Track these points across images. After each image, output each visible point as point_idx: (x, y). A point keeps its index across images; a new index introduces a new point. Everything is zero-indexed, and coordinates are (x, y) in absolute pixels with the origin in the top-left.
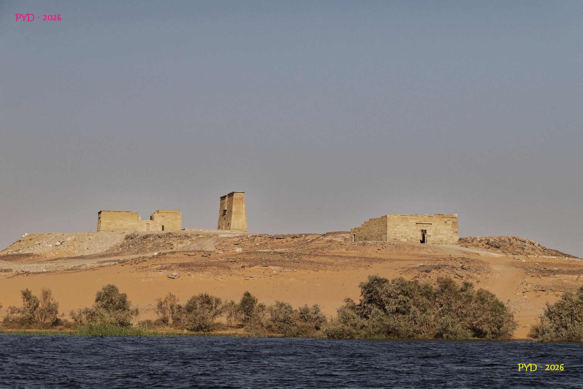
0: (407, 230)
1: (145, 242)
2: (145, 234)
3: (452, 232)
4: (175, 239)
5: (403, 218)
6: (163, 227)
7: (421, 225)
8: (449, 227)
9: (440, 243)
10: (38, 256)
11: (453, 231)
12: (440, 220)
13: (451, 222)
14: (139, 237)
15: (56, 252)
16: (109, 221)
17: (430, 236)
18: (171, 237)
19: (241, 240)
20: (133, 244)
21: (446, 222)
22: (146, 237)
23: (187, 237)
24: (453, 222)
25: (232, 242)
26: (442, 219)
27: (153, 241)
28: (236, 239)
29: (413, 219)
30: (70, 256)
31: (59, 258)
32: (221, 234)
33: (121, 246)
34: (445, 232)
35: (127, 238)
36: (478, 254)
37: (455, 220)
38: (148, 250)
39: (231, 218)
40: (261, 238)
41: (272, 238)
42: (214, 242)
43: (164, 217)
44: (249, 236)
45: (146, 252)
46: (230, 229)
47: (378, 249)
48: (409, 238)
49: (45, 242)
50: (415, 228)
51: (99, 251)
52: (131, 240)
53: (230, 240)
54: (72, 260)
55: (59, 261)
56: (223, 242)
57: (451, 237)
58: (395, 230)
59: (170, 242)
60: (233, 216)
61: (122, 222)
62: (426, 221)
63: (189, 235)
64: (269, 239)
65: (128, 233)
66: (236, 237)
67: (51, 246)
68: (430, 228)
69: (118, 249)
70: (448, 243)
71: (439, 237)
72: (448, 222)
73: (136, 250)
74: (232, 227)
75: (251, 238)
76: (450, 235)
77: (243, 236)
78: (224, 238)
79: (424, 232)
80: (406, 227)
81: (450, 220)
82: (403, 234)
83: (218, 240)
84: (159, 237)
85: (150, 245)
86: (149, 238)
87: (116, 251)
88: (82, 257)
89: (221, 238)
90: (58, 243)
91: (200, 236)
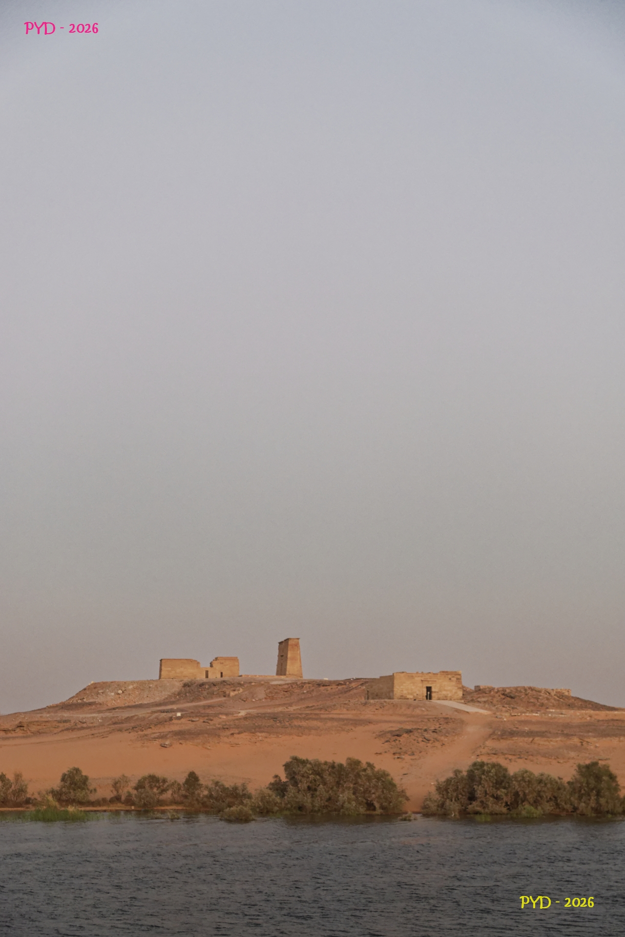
0: (413, 687)
1: (200, 690)
2: (201, 682)
3: (456, 688)
4: (228, 687)
5: (409, 676)
6: (222, 673)
7: (426, 682)
8: (454, 683)
9: (445, 698)
10: (100, 704)
11: (457, 686)
12: (445, 677)
13: (454, 679)
14: (195, 685)
15: (117, 700)
16: (170, 669)
17: (435, 692)
18: (225, 685)
19: (291, 688)
20: (189, 692)
21: (450, 679)
22: (202, 684)
23: (240, 685)
24: (457, 679)
25: (282, 688)
26: (447, 676)
27: (208, 689)
28: (286, 687)
29: (419, 676)
30: (130, 704)
31: (117, 708)
32: (273, 680)
33: (179, 694)
34: (449, 688)
35: (185, 685)
36: (468, 712)
37: (459, 677)
38: (202, 698)
39: (287, 663)
40: (310, 685)
41: (319, 685)
42: (265, 689)
43: (223, 663)
44: (299, 683)
45: (200, 700)
46: (285, 675)
47: (377, 709)
48: (415, 695)
49: (107, 690)
50: (420, 685)
51: (157, 699)
52: (188, 688)
53: (281, 687)
54: (129, 709)
55: (117, 710)
56: (274, 689)
57: (456, 693)
58: (402, 687)
59: (224, 689)
60: (289, 662)
61: (182, 669)
62: (430, 679)
63: (242, 683)
64: (317, 686)
65: (186, 680)
66: (286, 684)
67: (113, 694)
68: (434, 685)
69: (175, 697)
70: (452, 699)
71: (444, 693)
72: (452, 679)
73: (191, 698)
74: (287, 673)
75: (300, 685)
76: (454, 691)
77: (293, 683)
78: (275, 685)
79: (429, 689)
80: (412, 684)
81: (453, 677)
82: (410, 691)
83: (269, 688)
84: (214, 685)
85: (205, 693)
86: (204, 686)
87: (173, 699)
88: (141, 706)
89: (272, 685)
90: (120, 692)
91: (253, 684)
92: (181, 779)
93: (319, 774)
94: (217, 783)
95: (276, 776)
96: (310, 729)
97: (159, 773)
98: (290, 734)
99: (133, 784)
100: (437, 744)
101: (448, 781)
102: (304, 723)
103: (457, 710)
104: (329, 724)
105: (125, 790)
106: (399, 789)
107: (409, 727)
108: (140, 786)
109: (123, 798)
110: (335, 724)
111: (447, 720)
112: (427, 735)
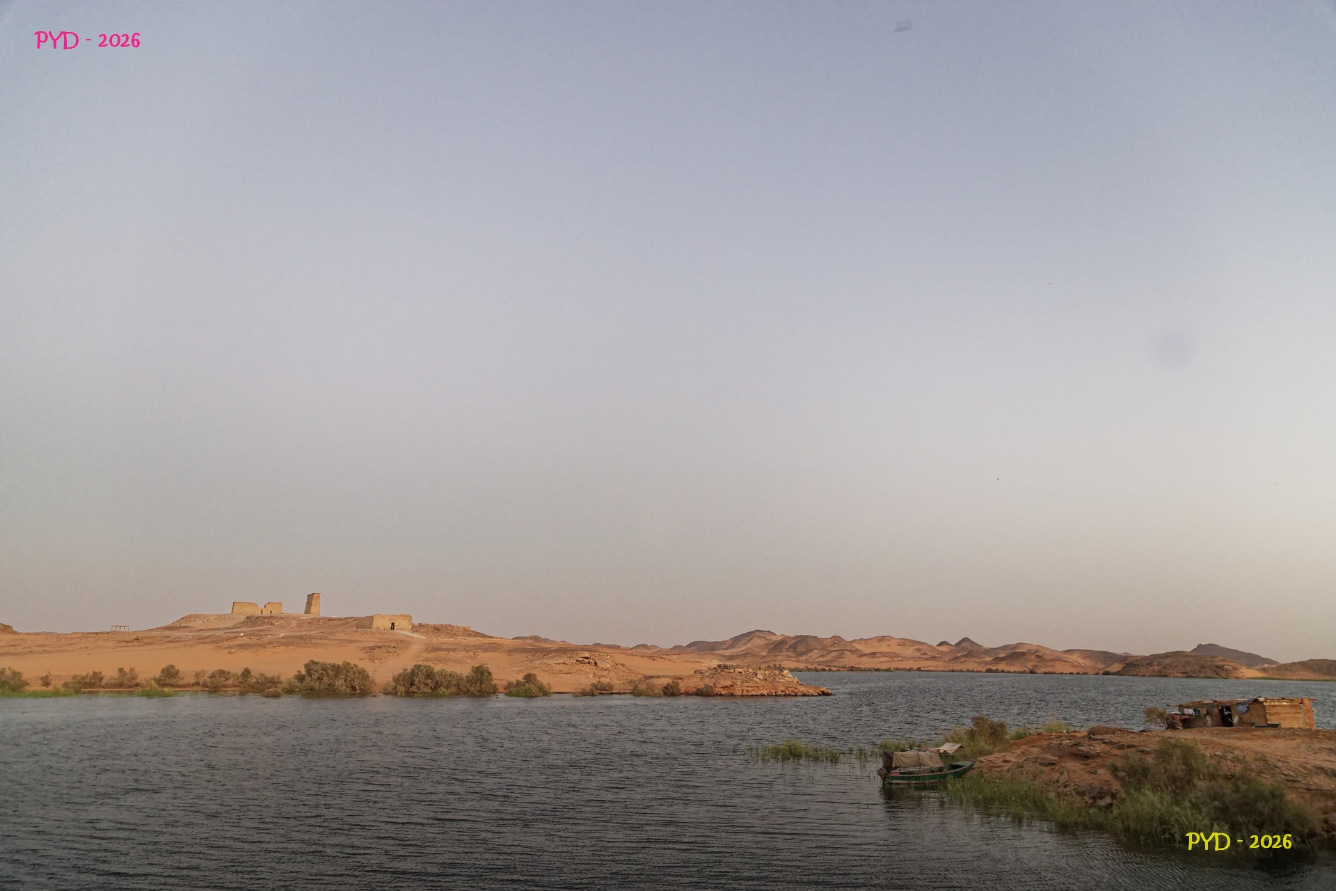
0: (384, 623)
1: (257, 621)
2: (258, 616)
4: (274, 619)
5: (382, 617)
6: (271, 612)
7: (392, 620)
8: (407, 622)
9: (401, 630)
10: (192, 627)
11: (409, 623)
12: (403, 618)
14: (254, 618)
15: (203, 625)
16: (239, 608)
17: (396, 626)
18: (272, 619)
19: (312, 621)
20: (250, 622)
21: (405, 619)
22: (258, 618)
23: (281, 618)
24: (409, 619)
27: (262, 620)
28: (310, 621)
29: (388, 617)
30: (211, 628)
31: (203, 630)
32: (302, 617)
33: (243, 623)
34: (404, 624)
35: (248, 618)
36: (413, 638)
37: (411, 618)
38: (257, 625)
39: (311, 607)
41: (329, 620)
42: (296, 622)
43: (272, 606)
44: (317, 619)
45: (256, 627)
46: (309, 614)
47: (362, 635)
48: (385, 627)
49: (198, 619)
50: (388, 622)
51: (229, 626)
52: (249, 620)
53: (306, 621)
54: (211, 631)
56: (302, 622)
57: (408, 627)
58: (377, 623)
59: (271, 621)
60: (313, 606)
61: (246, 609)
62: (394, 619)
63: (283, 617)
65: (248, 615)
66: (310, 619)
67: (201, 622)
68: (396, 622)
69: (241, 625)
70: (405, 630)
71: (401, 626)
73: (251, 626)
74: (311, 613)
76: (407, 625)
77: (314, 619)
78: (302, 620)
79: (393, 624)
80: (383, 621)
81: (407, 618)
82: (382, 625)
83: (299, 621)
84: (265, 618)
85: (259, 623)
87: (239, 626)
88: (218, 629)
90: (206, 620)
91: (289, 618)
92: (240, 672)
93: (325, 670)
94: (262, 675)
95: (299, 671)
96: (322, 644)
97: (226, 669)
98: (310, 647)
99: (208, 675)
100: (395, 654)
101: (400, 675)
102: (318, 641)
103: (408, 636)
104: (334, 642)
105: (203, 679)
106: (371, 679)
107: (380, 645)
108: (213, 676)
109: (201, 684)
110: (337, 642)
111: (402, 641)
112: (389, 650)
